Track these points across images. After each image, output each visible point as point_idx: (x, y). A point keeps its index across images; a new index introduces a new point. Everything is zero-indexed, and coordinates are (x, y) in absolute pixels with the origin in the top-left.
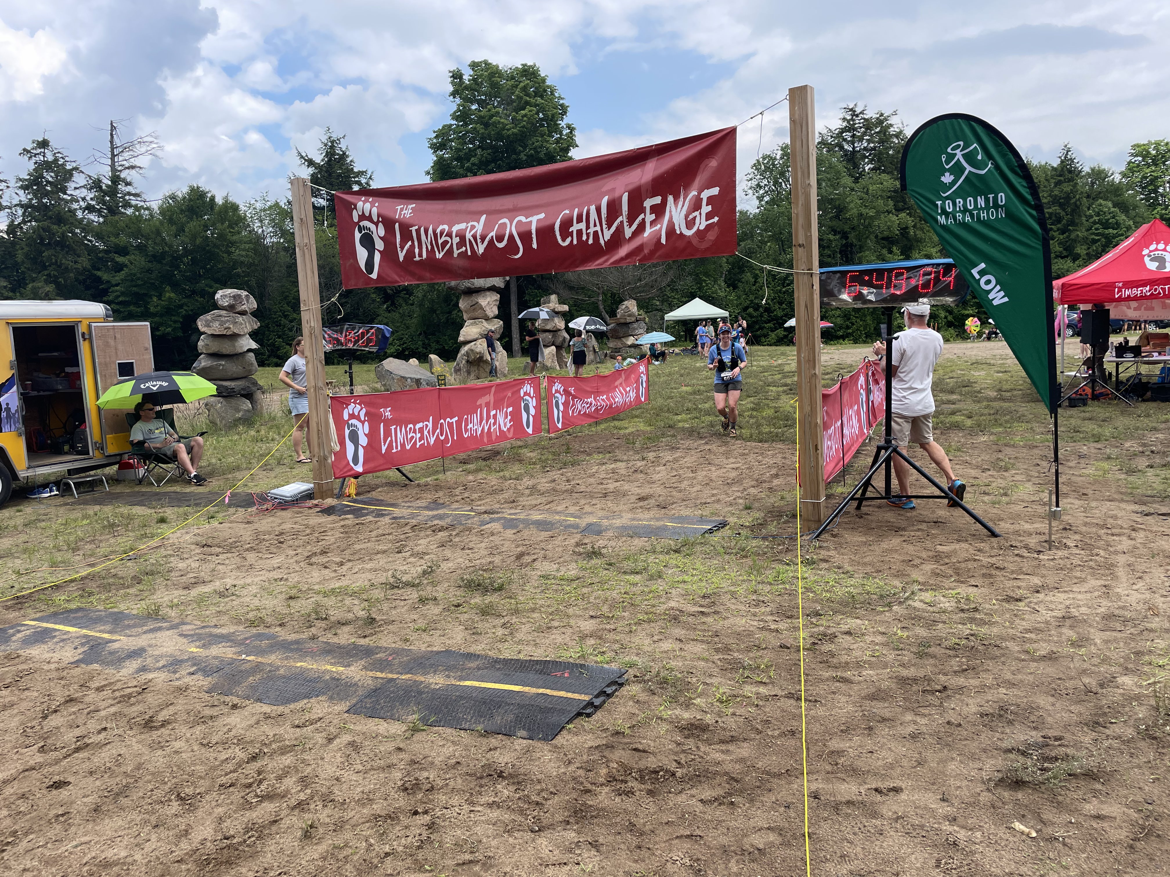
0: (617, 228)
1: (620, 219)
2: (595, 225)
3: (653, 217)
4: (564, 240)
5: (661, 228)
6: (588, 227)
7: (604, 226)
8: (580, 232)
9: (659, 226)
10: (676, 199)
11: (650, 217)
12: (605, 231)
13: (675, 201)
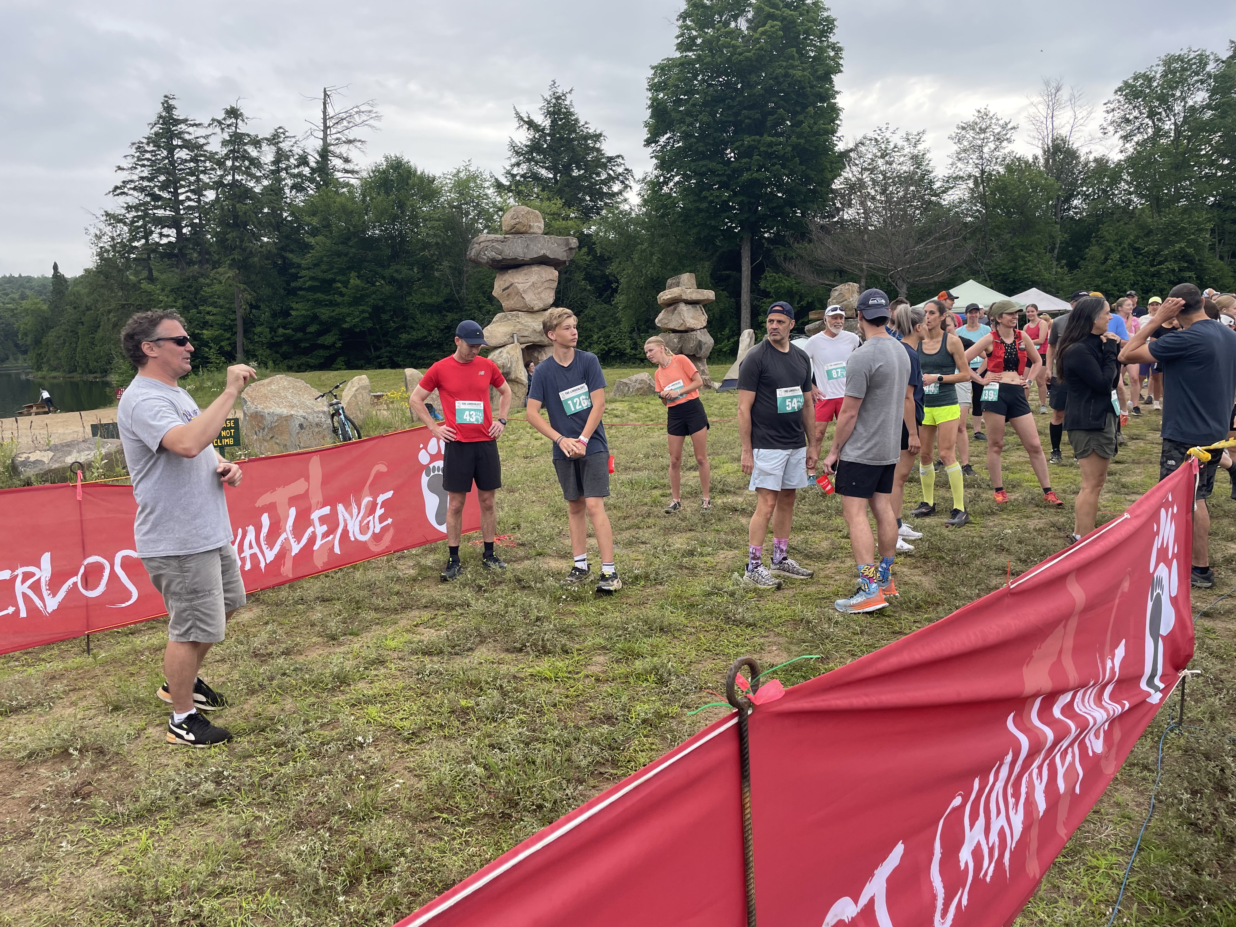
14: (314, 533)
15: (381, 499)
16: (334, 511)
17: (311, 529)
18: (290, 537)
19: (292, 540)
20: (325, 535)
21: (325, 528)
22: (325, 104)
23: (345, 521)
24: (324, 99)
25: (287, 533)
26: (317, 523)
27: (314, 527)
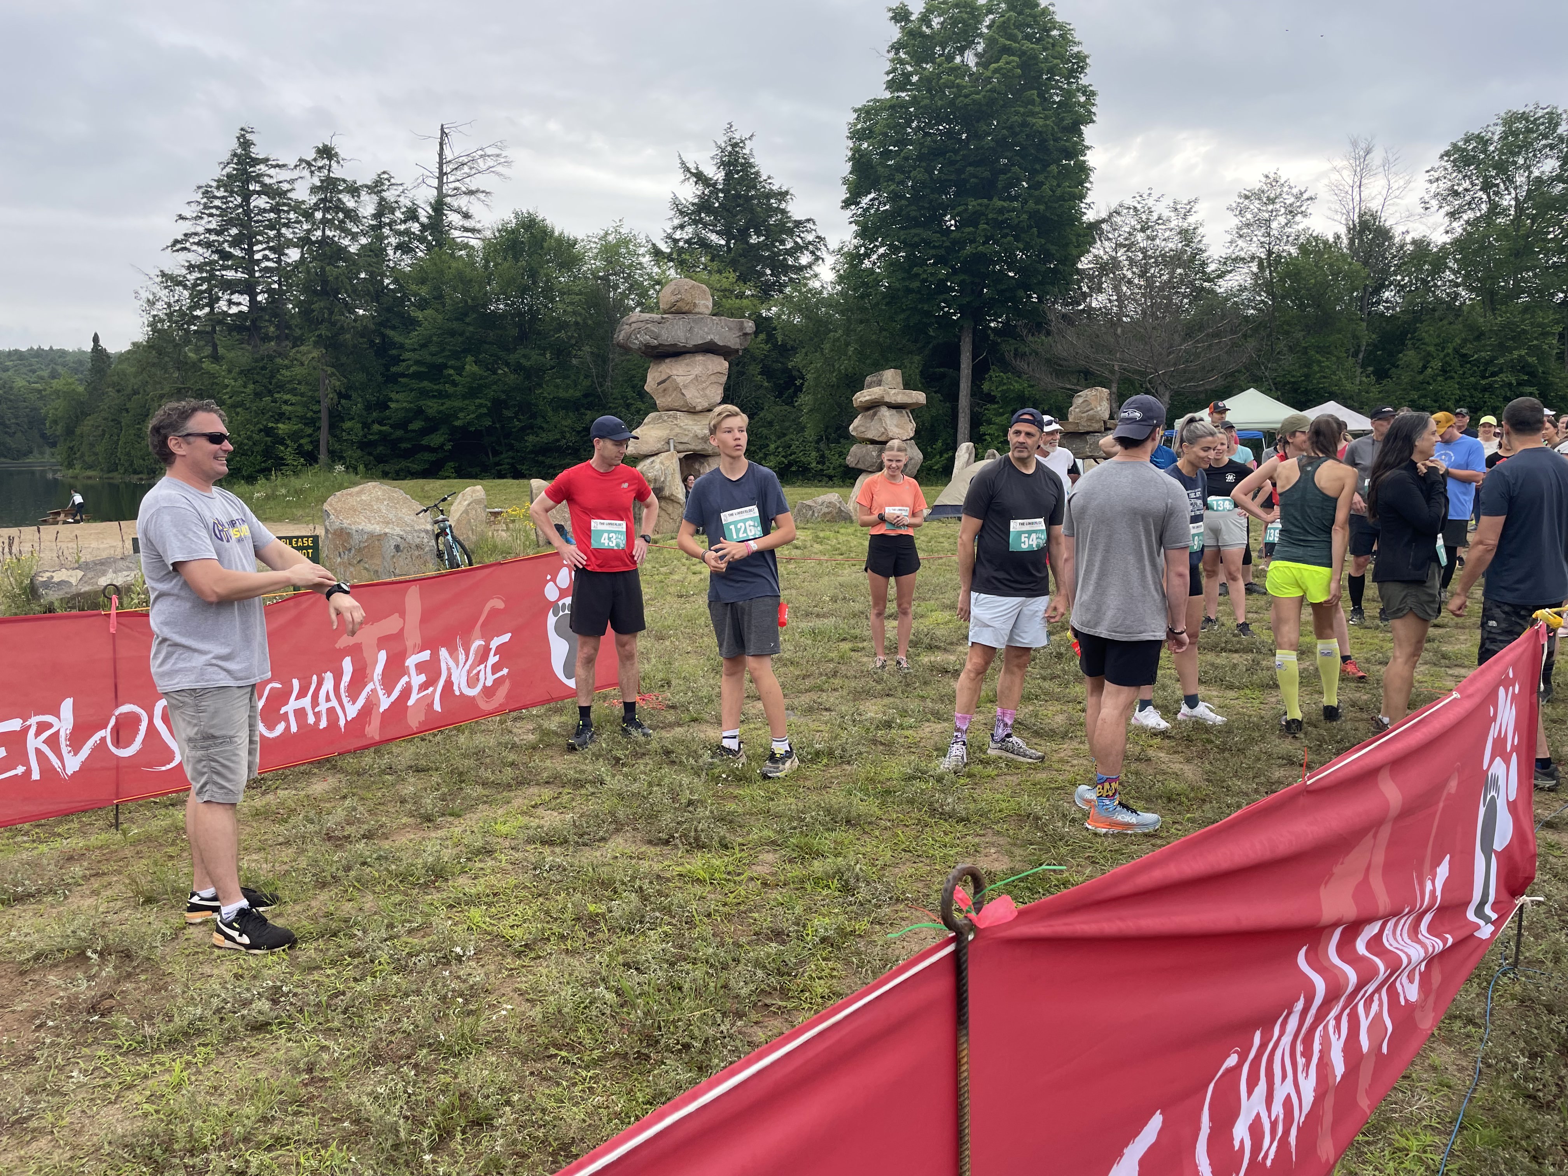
14: (408, 684)
15: (495, 643)
16: (435, 659)
17: (405, 679)
18: (379, 688)
19: (381, 693)
20: (423, 687)
21: (423, 678)
22: (441, 144)
23: (449, 669)
24: (441, 138)
25: (375, 684)
26: (413, 671)
27: (409, 676)
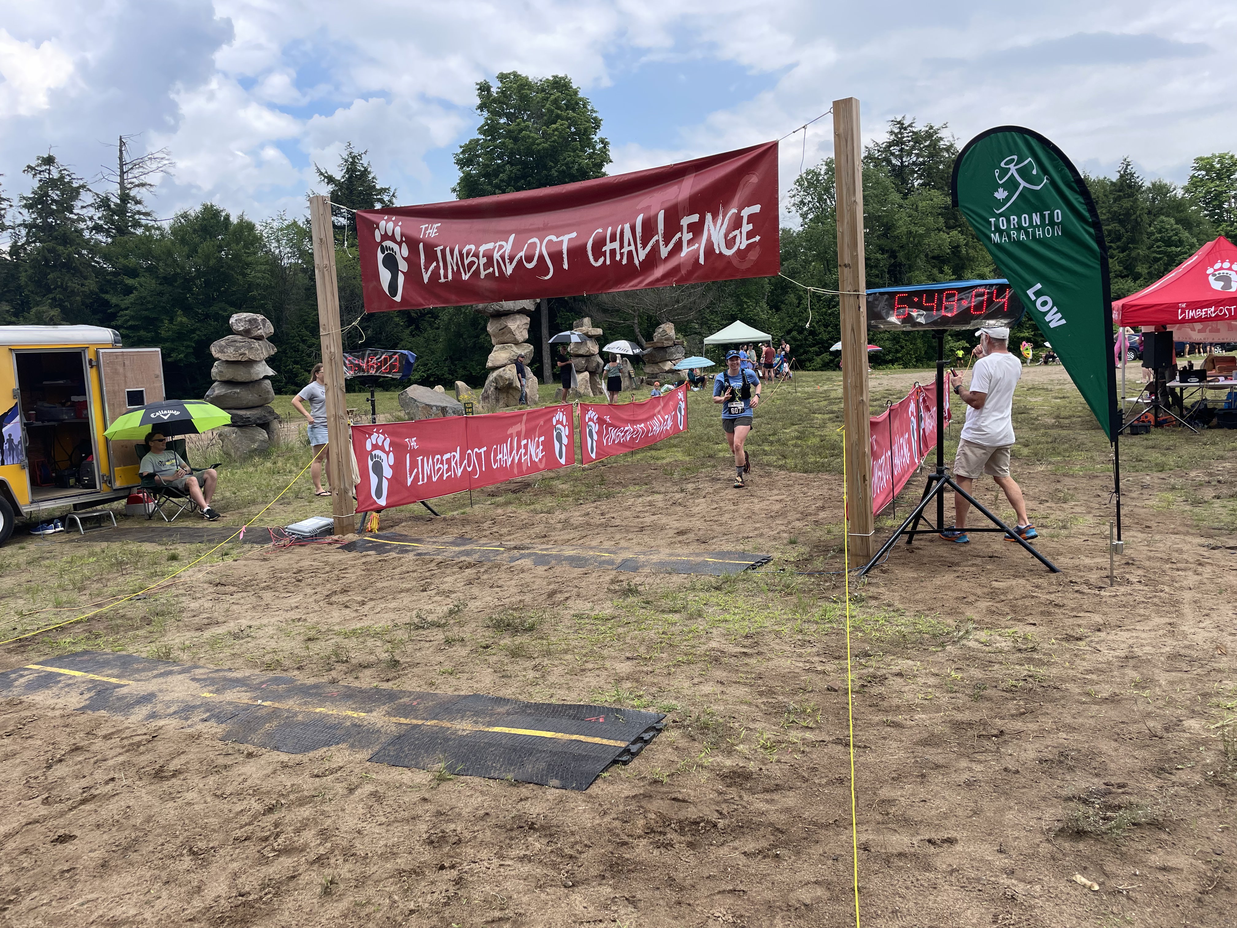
0: (653, 248)
1: (655, 238)
2: (629, 245)
3: (690, 235)
4: (596, 260)
5: (699, 248)
6: (622, 247)
7: (639, 246)
8: (613, 252)
9: (697, 245)
10: (715, 217)
11: (687, 236)
12: (640, 250)
13: (713, 218)
22: (121, 151)
24: (121, 146)
